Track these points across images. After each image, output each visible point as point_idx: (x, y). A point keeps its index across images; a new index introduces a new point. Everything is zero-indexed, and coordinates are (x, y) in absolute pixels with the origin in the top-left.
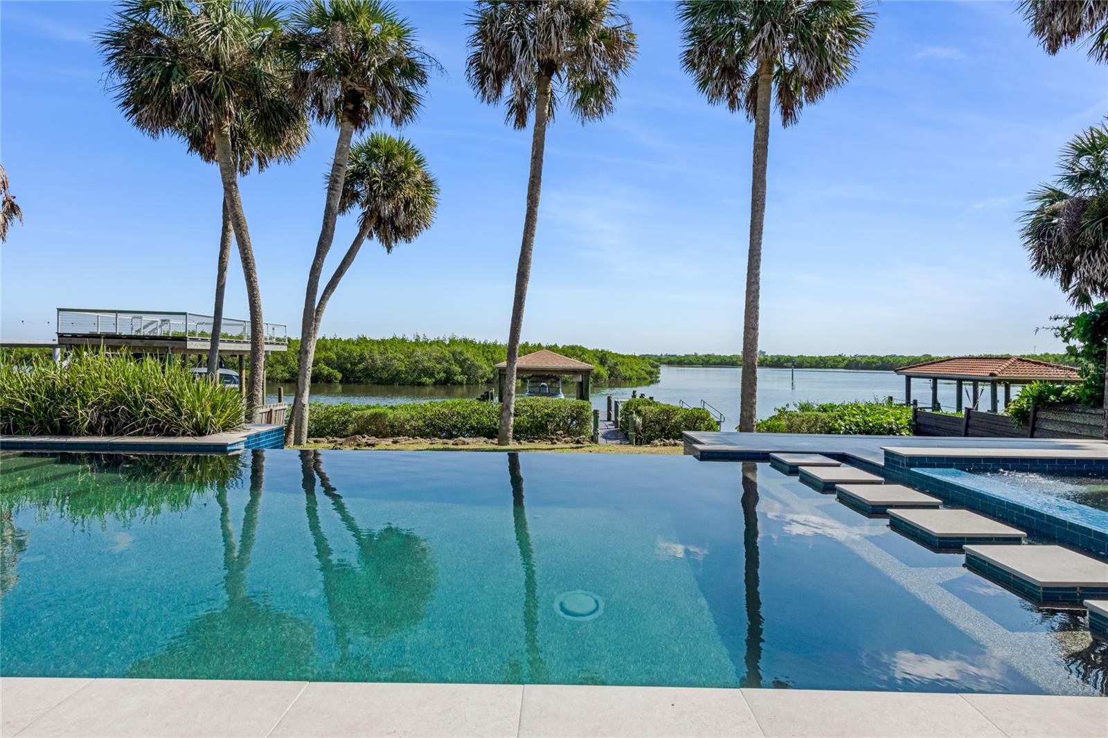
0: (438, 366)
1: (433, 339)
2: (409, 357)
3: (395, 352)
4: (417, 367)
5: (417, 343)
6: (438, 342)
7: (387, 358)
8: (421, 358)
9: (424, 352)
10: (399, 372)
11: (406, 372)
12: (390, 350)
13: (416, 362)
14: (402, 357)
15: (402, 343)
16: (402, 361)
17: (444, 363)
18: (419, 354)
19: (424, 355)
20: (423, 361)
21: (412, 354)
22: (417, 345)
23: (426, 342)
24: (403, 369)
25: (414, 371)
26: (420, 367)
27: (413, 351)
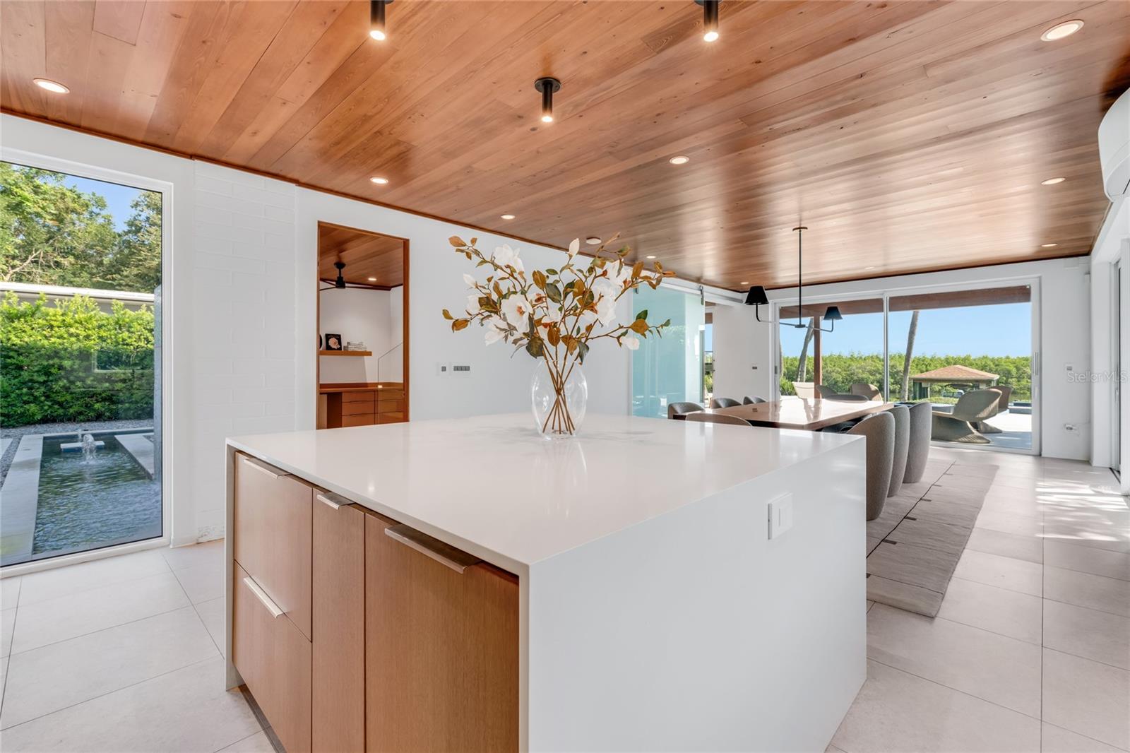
0: (871, 377)
1: (867, 355)
2: (845, 371)
3: (834, 366)
4: (852, 378)
5: (852, 358)
6: (872, 357)
7: (827, 371)
8: (857, 370)
9: (859, 366)
10: (836, 382)
11: (843, 382)
12: (829, 365)
13: (852, 374)
14: (840, 370)
15: (839, 358)
16: (840, 373)
17: (877, 375)
18: (854, 367)
19: (860, 368)
20: (858, 373)
21: (848, 367)
22: (853, 360)
23: (861, 358)
24: (840, 379)
25: (850, 381)
26: (855, 378)
27: (850, 365)
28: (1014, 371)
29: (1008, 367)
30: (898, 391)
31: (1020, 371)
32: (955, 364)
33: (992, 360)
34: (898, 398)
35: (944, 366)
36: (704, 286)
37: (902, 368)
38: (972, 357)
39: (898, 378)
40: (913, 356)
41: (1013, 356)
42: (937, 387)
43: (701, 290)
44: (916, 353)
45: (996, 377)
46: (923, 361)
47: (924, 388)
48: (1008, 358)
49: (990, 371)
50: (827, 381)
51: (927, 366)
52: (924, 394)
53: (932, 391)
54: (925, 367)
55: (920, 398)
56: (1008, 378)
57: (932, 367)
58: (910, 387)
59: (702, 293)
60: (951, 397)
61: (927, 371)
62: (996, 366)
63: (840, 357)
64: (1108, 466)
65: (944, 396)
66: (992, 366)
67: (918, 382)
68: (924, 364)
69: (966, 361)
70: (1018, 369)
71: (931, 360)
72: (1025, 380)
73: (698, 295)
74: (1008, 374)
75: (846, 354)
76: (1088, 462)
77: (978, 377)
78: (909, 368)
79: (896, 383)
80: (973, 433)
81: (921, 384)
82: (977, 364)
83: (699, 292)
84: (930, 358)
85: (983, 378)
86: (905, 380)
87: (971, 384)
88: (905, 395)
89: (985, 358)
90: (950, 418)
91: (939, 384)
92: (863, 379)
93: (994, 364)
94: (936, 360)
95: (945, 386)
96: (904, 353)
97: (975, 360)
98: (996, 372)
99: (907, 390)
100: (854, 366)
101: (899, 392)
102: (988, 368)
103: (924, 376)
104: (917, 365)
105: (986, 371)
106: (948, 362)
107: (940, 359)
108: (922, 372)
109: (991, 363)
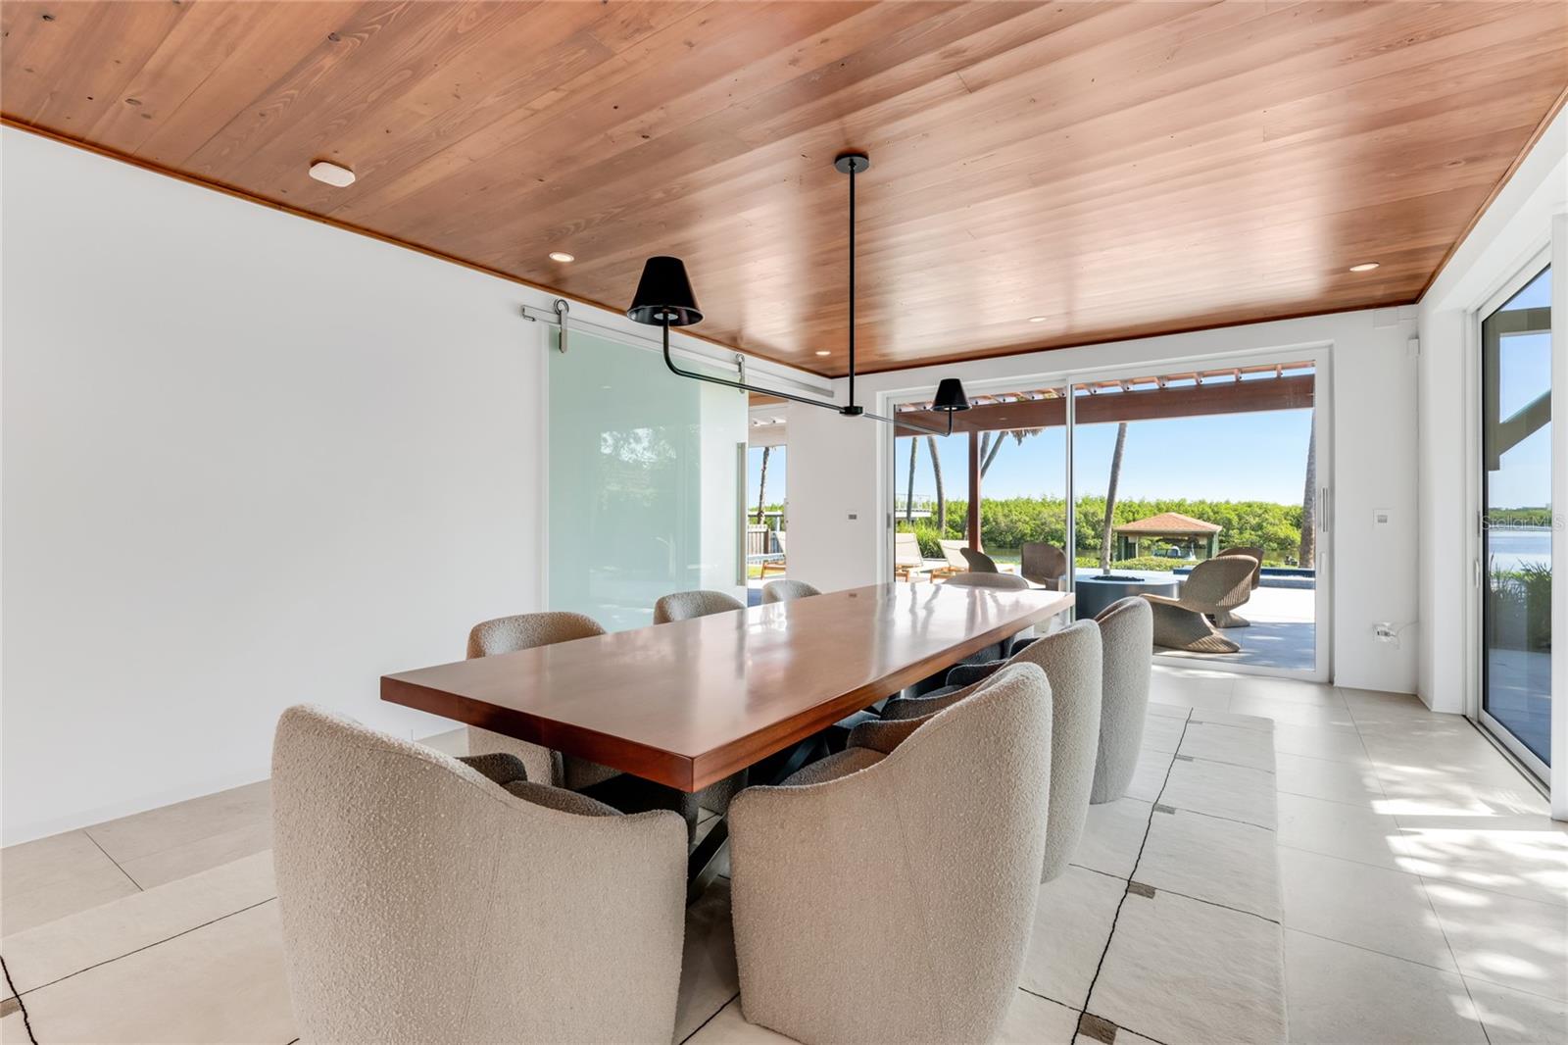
2: (1034, 520)
3: (1020, 513)
4: (1043, 530)
5: (1044, 503)
7: (1011, 521)
8: (1049, 519)
9: (1051, 513)
11: (1032, 535)
12: (1014, 512)
13: (1042, 524)
14: (1027, 519)
16: (1027, 523)
18: (1046, 516)
19: (1052, 516)
20: (1051, 523)
21: (1038, 515)
22: (1044, 506)
23: (1054, 503)
24: (1028, 531)
25: (1041, 534)
26: (1047, 529)
27: (1040, 512)
28: (1235, 520)
29: (1228, 515)
30: (1099, 547)
31: (1243, 521)
32: (1167, 511)
33: (1210, 506)
34: (1098, 559)
35: (1155, 514)
36: (746, 356)
37: (1103, 516)
38: (1188, 502)
39: (1100, 529)
40: (1117, 499)
41: (1234, 501)
42: (1146, 542)
43: (740, 364)
44: (1120, 497)
45: (1218, 528)
46: (1129, 507)
47: (1131, 544)
48: (1227, 502)
49: (1208, 520)
50: (1012, 533)
51: (1134, 513)
52: (1131, 554)
53: (1140, 546)
54: (1131, 514)
55: (1126, 559)
56: (1228, 530)
57: (1141, 515)
58: (1113, 541)
59: (740, 370)
60: (1164, 556)
61: (1134, 520)
62: (1215, 513)
63: (1028, 501)
64: (1460, 712)
65: (1156, 555)
66: (1211, 514)
67: (1123, 536)
68: (1132, 511)
69: (1179, 507)
70: (1240, 518)
71: (1139, 506)
72: (1248, 531)
73: (734, 372)
74: (1227, 524)
75: (1037, 497)
76: (1415, 699)
77: (1198, 529)
78: (1112, 516)
79: (1097, 536)
80: (1212, 634)
81: (1127, 538)
82: (1193, 511)
83: (736, 368)
84: (1137, 502)
85: (1204, 530)
86: (1107, 532)
87: (1186, 538)
88: (1106, 554)
89: (1202, 502)
90: (1174, 607)
91: (1149, 538)
92: (1057, 531)
93: (1212, 510)
94: (1146, 506)
95: (1157, 541)
96: (1106, 495)
97: (1190, 505)
98: (1216, 522)
99: (1109, 548)
100: (1046, 513)
101: (1101, 549)
102: (1206, 516)
103: (1132, 527)
104: (1122, 512)
105: (1204, 520)
106: (1159, 508)
107: (1149, 503)
108: (1128, 522)
109: (1210, 511)
